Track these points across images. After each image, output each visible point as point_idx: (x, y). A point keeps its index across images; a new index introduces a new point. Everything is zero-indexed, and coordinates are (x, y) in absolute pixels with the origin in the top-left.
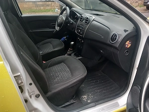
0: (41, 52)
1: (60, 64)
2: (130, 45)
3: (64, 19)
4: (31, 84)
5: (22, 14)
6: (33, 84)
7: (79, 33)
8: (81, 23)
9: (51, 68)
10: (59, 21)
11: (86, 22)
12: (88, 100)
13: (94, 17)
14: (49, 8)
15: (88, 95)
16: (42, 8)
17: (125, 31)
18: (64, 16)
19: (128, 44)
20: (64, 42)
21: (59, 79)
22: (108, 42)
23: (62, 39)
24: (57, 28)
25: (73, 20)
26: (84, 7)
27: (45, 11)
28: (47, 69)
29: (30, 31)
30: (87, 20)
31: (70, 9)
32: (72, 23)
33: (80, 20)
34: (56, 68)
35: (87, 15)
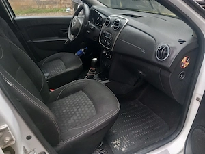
0: (47, 74)
1: (78, 94)
2: (187, 64)
3: (81, 24)
4: (29, 138)
5: (15, 16)
6: (33, 137)
7: (105, 44)
8: (108, 29)
9: (63, 99)
10: (73, 25)
11: (115, 28)
12: (121, 147)
13: (127, 20)
14: (57, 6)
15: (122, 140)
16: (47, 6)
17: (181, 42)
18: (81, 18)
19: (185, 62)
20: (82, 57)
21: (75, 118)
22: (153, 59)
23: (79, 53)
24: (71, 37)
25: (94, 24)
26: (109, 5)
27: (52, 11)
28: (57, 103)
29: (30, 41)
30: (117, 24)
31: (90, 8)
32: (94, 30)
33: (106, 25)
34: (70, 100)
35: (116, 16)
